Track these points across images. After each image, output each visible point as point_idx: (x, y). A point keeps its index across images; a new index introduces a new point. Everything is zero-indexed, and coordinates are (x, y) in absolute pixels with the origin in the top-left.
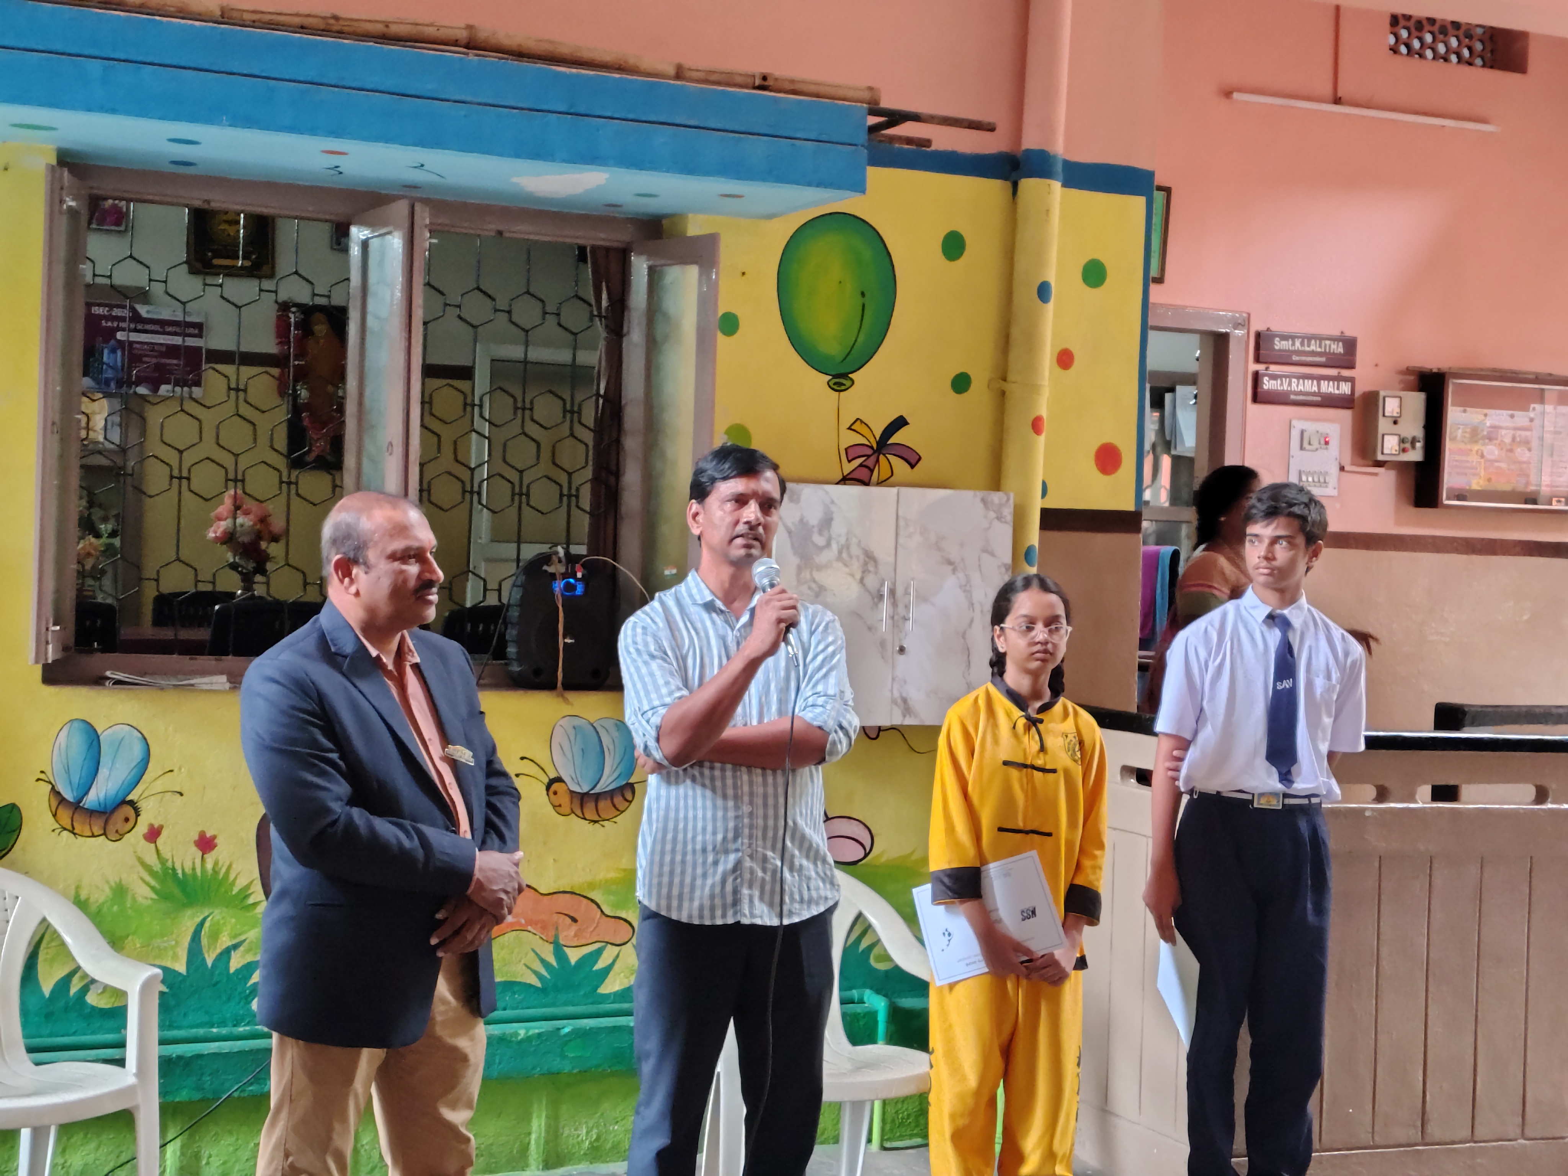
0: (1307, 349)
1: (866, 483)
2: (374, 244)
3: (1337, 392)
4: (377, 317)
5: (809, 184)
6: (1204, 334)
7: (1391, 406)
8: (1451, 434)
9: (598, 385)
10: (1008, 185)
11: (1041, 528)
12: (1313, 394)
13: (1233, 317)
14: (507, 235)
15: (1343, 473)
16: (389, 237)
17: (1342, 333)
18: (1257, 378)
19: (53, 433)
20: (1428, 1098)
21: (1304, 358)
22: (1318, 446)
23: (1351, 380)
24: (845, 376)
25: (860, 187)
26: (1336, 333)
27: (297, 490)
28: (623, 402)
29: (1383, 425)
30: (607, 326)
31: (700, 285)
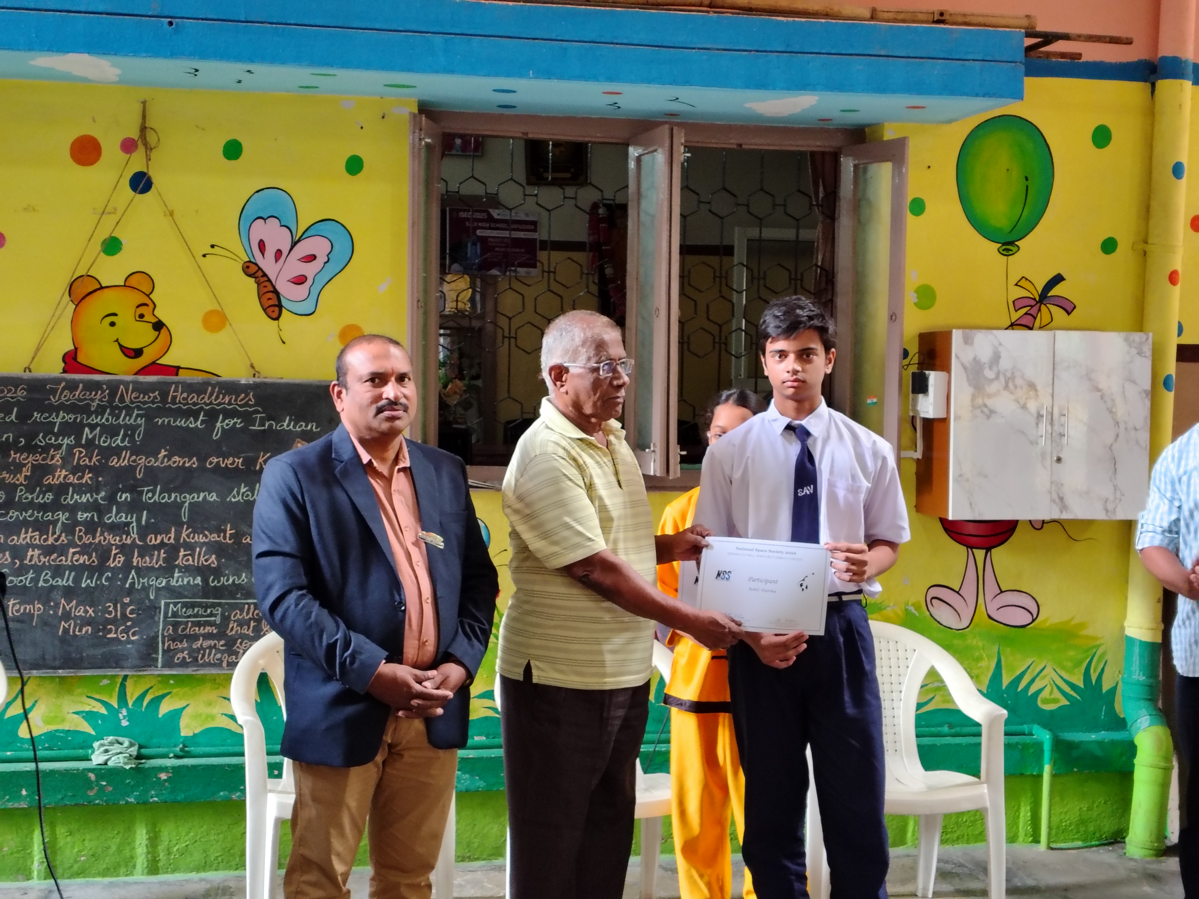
1: (1031, 328)
2: (645, 159)
4: (647, 213)
5: (977, 95)
9: (817, 258)
10: (1148, 85)
11: (1177, 361)
14: (744, 147)
16: (655, 153)
19: (418, 307)
24: (1012, 243)
25: (1019, 95)
28: (836, 271)
30: (823, 213)
31: (893, 177)
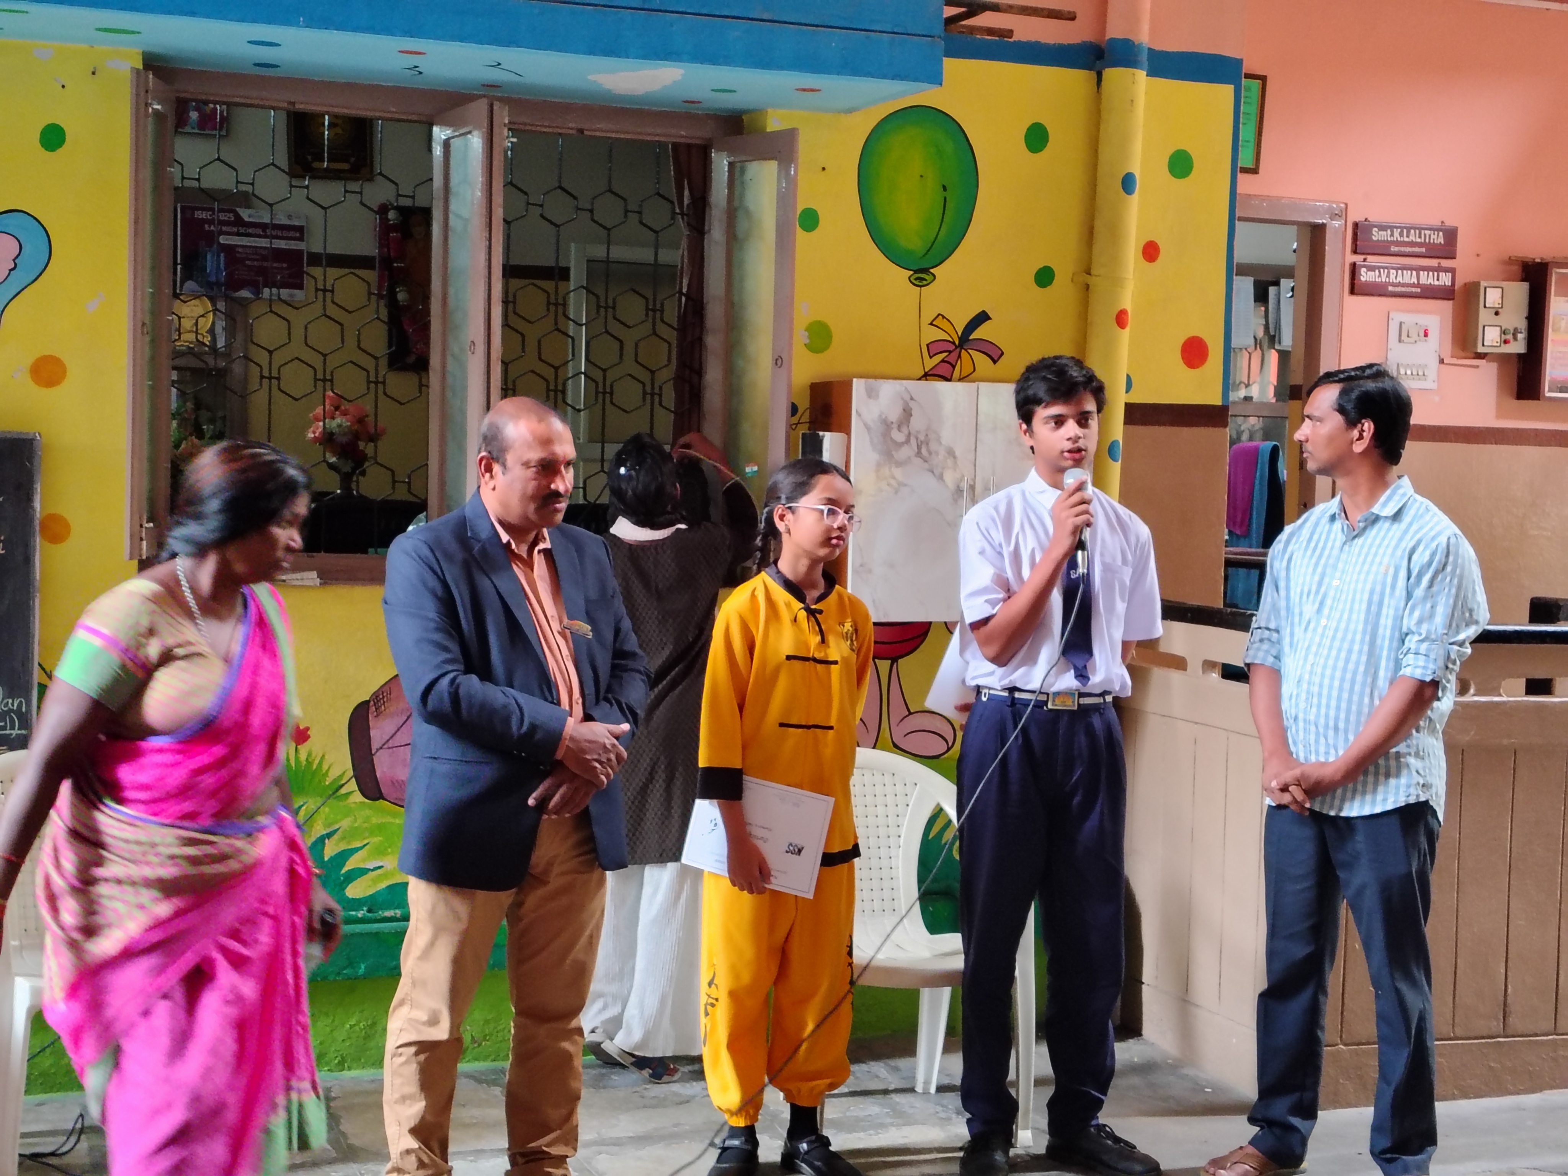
0: (1406, 239)
1: (949, 380)
2: (455, 143)
3: (1436, 283)
4: (458, 216)
5: (884, 77)
6: (1300, 224)
7: (1493, 297)
8: (1553, 325)
9: (681, 282)
10: (1093, 74)
11: (1125, 423)
12: (1413, 285)
13: (1330, 207)
14: (586, 133)
15: (1442, 366)
16: (469, 136)
17: (1443, 222)
18: (1354, 269)
19: (143, 333)
20: (1509, 991)
21: (1403, 249)
22: (1417, 338)
23: (1453, 271)
24: (926, 271)
25: (936, 79)
26: (1437, 223)
27: (384, 389)
28: (705, 301)
29: (1484, 317)
30: (689, 224)
31: (779, 180)
